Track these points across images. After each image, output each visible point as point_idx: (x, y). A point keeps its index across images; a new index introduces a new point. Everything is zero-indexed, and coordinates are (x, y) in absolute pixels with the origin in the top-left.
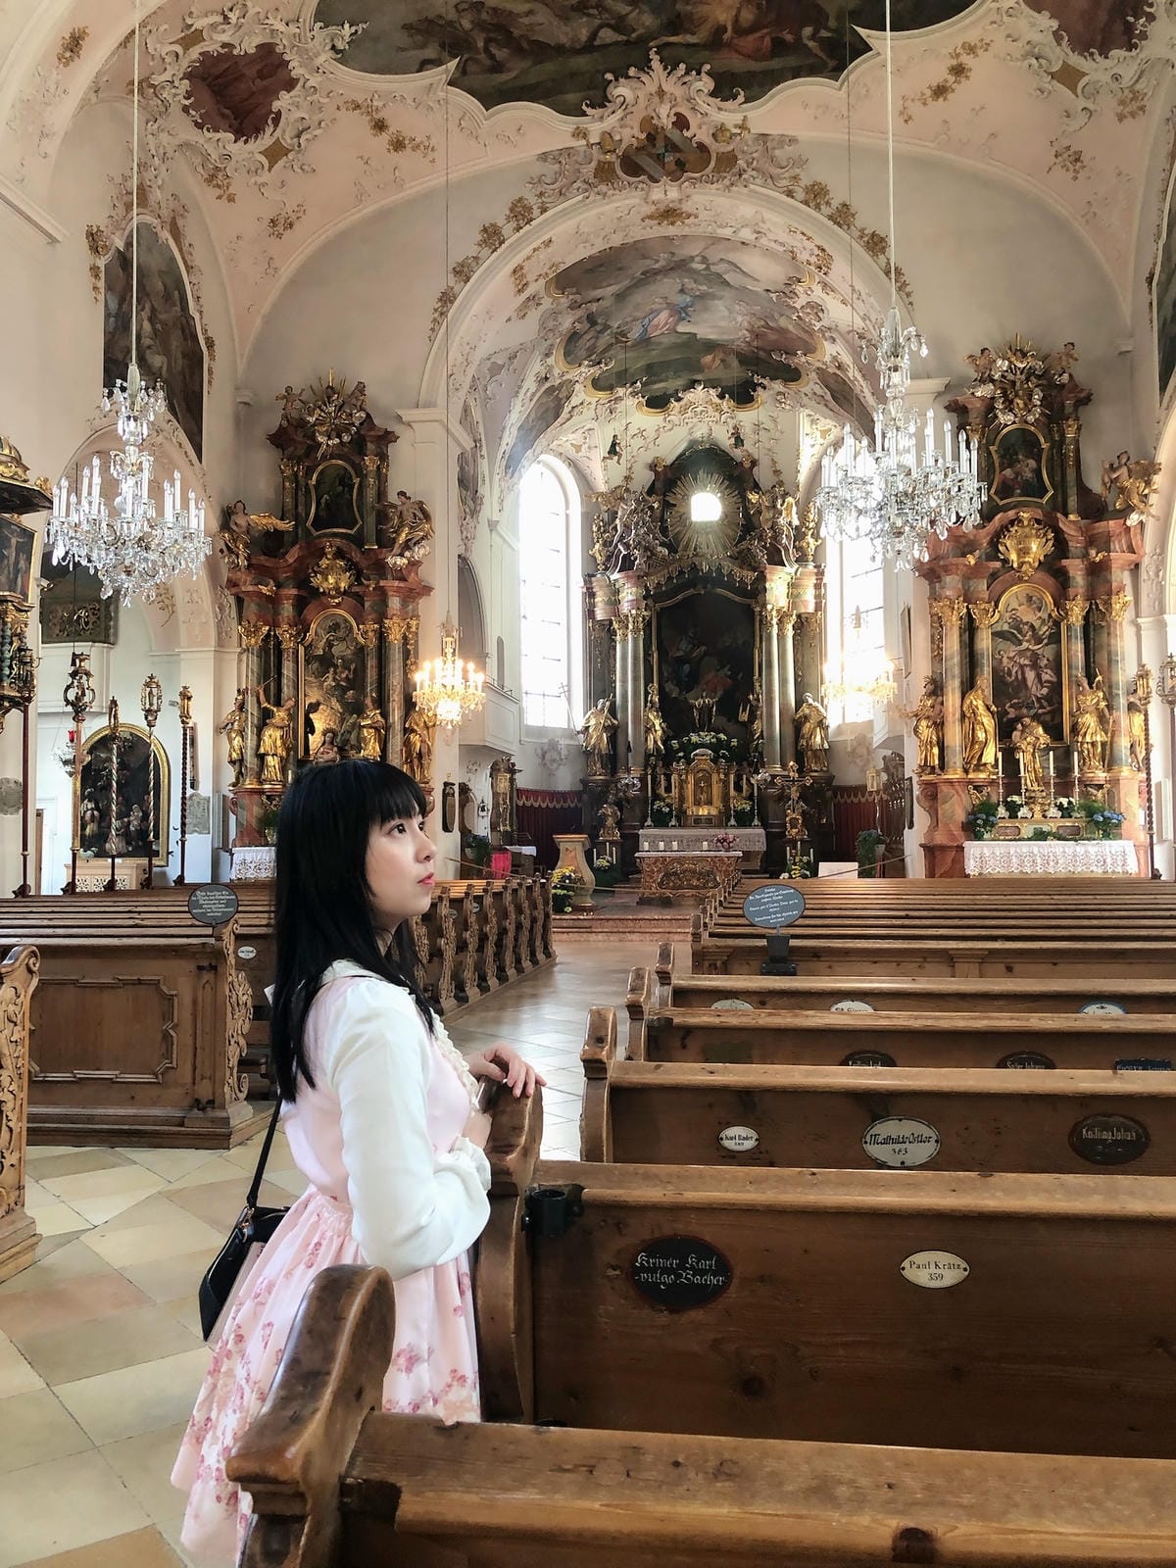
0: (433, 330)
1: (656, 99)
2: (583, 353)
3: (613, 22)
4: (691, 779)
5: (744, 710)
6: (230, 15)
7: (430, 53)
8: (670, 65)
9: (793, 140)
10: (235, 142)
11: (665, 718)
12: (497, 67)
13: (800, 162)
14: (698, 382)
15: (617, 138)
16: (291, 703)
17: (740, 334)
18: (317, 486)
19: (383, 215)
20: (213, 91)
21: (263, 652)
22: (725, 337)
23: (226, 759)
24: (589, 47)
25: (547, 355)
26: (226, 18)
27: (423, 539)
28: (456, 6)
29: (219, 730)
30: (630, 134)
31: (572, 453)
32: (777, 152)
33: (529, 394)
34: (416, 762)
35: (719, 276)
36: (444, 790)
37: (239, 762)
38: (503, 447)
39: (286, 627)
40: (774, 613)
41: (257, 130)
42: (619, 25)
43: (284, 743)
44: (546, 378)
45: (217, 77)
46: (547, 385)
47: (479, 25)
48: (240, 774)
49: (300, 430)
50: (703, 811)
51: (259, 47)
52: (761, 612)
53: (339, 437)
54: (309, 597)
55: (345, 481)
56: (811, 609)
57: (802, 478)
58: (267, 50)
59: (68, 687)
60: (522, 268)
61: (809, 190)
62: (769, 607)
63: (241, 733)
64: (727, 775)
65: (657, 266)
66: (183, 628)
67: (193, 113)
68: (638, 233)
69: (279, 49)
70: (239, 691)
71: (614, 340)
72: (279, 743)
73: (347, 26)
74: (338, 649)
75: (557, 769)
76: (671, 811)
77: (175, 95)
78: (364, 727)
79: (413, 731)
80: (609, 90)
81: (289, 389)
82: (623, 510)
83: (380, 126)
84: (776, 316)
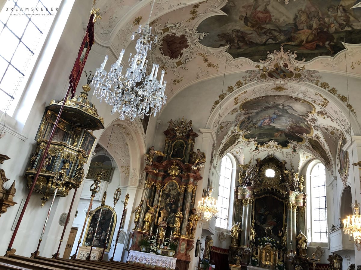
0: (212, 110)
1: (280, 59)
2: (244, 127)
3: (272, 37)
4: (264, 252)
5: (280, 232)
6: (177, 25)
7: (223, 43)
8: (286, 50)
9: (317, 72)
10: (170, 59)
11: (256, 231)
12: (239, 48)
13: (320, 77)
14: (273, 140)
15: (268, 68)
16: (156, 206)
17: (287, 127)
18: (174, 146)
19: (202, 82)
20: (168, 45)
21: (151, 190)
22: (283, 128)
23: (133, 220)
24: (265, 44)
25: (236, 126)
26: (175, 26)
27: (202, 163)
28: (232, 31)
29: (133, 211)
30: (271, 67)
31: (236, 154)
32: (313, 74)
33: (229, 136)
34: (190, 231)
35: (286, 110)
36: (197, 242)
37: (137, 223)
38: (220, 148)
39: (158, 183)
40: (292, 205)
41: (176, 57)
42: (274, 39)
43: (151, 218)
44: (234, 132)
45: (169, 42)
46: (234, 134)
47: (237, 36)
48: (136, 226)
49: (172, 131)
50: (267, 263)
51: (182, 35)
52: (287, 204)
53: (183, 134)
54: (166, 176)
55: (182, 145)
56: (302, 205)
57: (300, 168)
58: (183, 36)
59: (92, 185)
60: (237, 98)
61: (322, 84)
62: (290, 203)
63: (140, 213)
64: (275, 252)
65: (269, 106)
66: (130, 180)
67: (162, 50)
68: (269, 94)
69: (186, 37)
70: (141, 200)
71: (253, 125)
72: (150, 218)
73: (204, 33)
74: (172, 192)
75: (223, 241)
76: (257, 261)
77: (159, 44)
78: (176, 217)
79: (191, 221)
80: (268, 56)
81: (171, 120)
82: (248, 171)
83: (206, 60)
84: (300, 123)
